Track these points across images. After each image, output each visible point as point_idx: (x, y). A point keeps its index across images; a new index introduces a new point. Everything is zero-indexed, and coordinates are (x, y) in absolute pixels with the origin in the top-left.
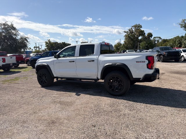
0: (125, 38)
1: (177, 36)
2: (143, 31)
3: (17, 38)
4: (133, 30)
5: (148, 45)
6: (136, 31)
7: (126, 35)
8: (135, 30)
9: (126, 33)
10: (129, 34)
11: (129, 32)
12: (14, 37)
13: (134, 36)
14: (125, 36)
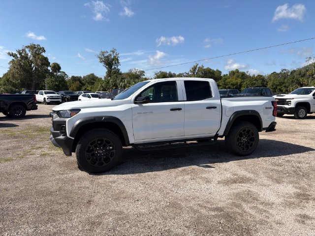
1: (91, 74)
2: (47, 58)
4: (29, 53)
5: (60, 83)
7: (13, 60)
9: (12, 58)
11: (19, 56)
13: (31, 65)
14: (10, 62)
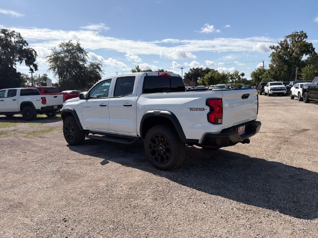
0: (271, 59)
2: (311, 44)
3: (85, 65)
4: (289, 42)
6: (294, 46)
7: (273, 53)
8: (292, 43)
10: (280, 52)
11: (280, 47)
12: (81, 63)
13: (291, 55)
14: (271, 55)
